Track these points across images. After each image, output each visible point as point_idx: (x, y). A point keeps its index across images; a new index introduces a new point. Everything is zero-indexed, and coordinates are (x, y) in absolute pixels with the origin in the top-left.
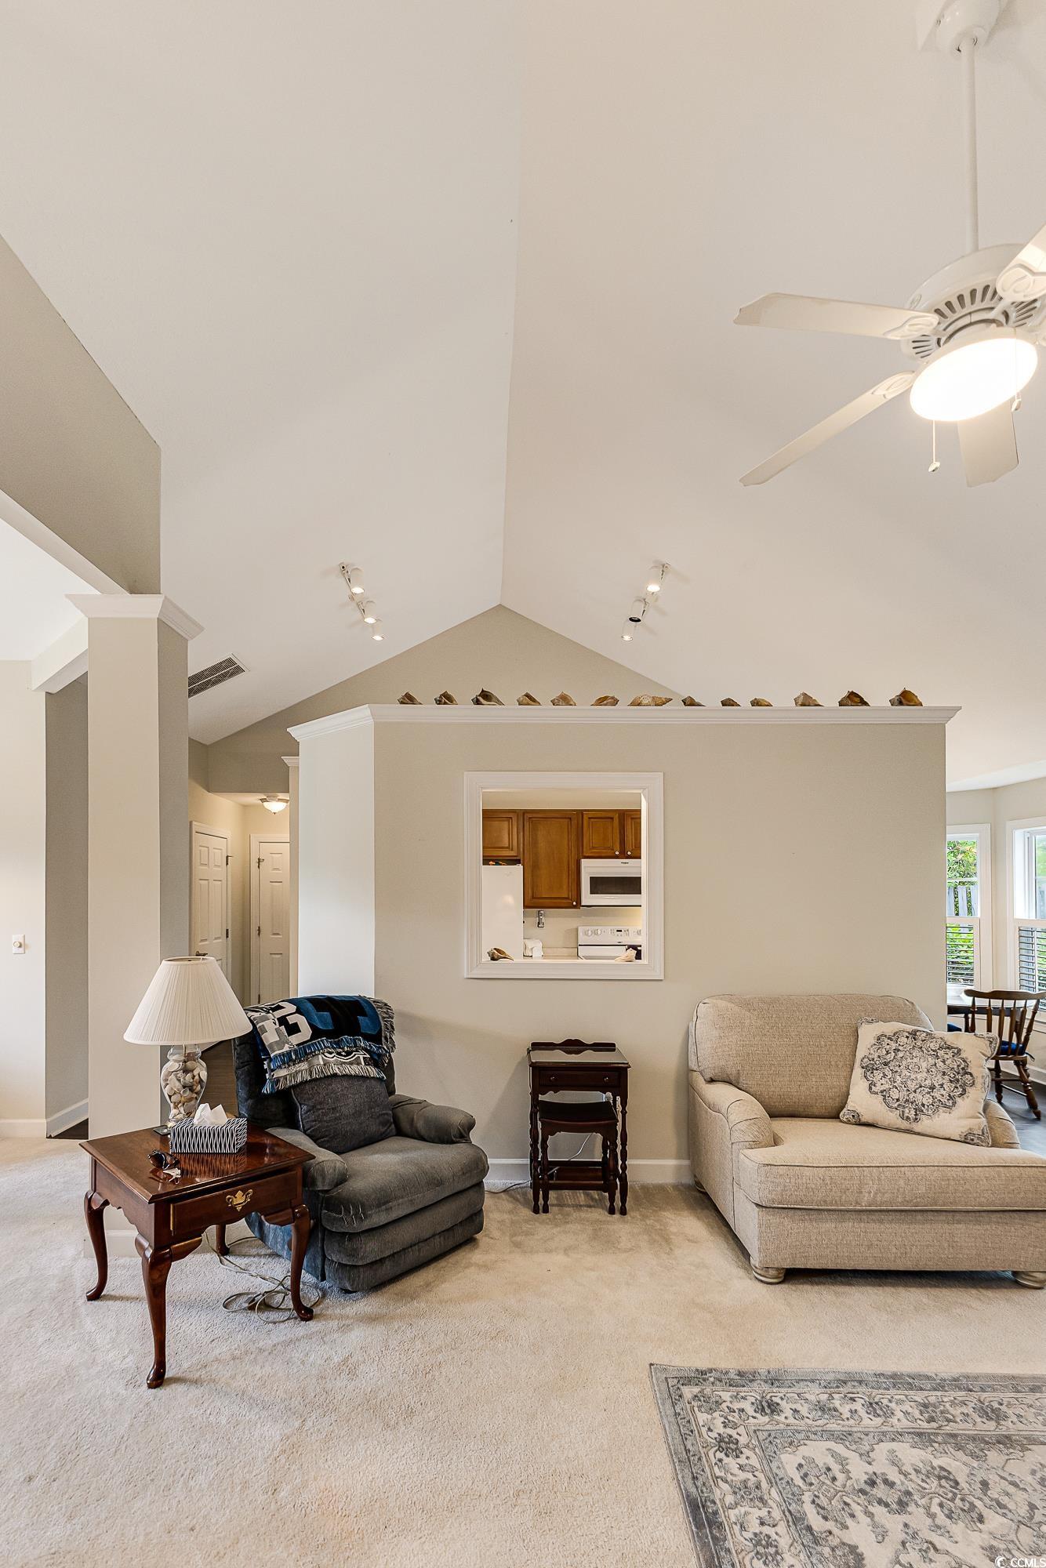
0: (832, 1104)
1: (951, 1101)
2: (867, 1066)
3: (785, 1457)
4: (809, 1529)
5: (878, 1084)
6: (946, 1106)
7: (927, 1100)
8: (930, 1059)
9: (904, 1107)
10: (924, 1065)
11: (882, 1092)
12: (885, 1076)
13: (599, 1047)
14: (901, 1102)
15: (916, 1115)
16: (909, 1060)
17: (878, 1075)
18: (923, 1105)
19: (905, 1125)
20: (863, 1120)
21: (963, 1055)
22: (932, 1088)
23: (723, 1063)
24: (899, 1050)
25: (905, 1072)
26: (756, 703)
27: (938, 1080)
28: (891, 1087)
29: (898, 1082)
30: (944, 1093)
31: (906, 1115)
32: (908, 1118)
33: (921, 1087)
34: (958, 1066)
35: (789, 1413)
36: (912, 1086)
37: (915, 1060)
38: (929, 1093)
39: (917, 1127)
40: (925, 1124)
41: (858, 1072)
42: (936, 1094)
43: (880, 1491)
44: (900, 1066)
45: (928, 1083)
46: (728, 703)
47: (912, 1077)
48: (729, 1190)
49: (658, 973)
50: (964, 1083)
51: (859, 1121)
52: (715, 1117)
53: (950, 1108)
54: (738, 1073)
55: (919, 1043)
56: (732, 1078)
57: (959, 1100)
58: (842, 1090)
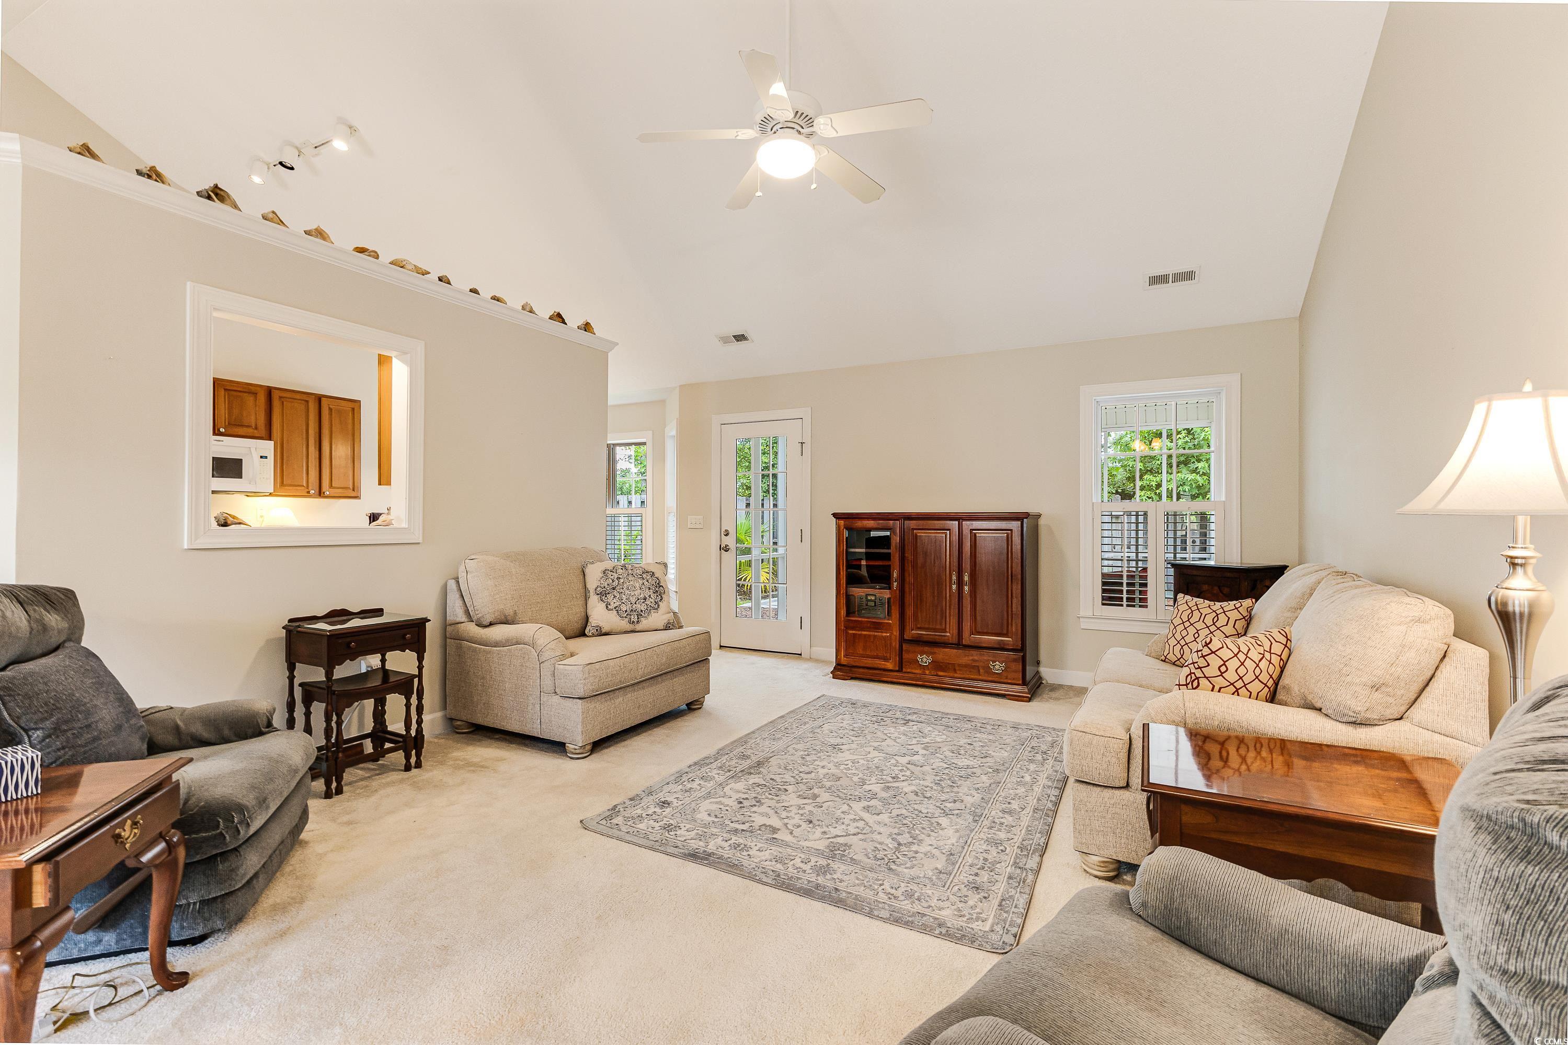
0: (577, 626)
1: (657, 605)
2: (601, 593)
3: (698, 816)
4: (743, 830)
5: (612, 603)
6: (655, 609)
7: (643, 607)
8: (640, 580)
9: (631, 615)
10: (637, 585)
11: (616, 608)
12: (615, 597)
13: (364, 614)
14: (629, 612)
15: (638, 619)
16: (628, 584)
17: (610, 597)
18: (642, 611)
19: (632, 627)
20: (604, 631)
21: (656, 576)
22: (645, 599)
23: (501, 607)
24: (620, 578)
25: (627, 592)
26: (495, 298)
27: (647, 593)
28: (621, 603)
29: (625, 599)
30: (652, 600)
31: (633, 620)
32: (633, 622)
33: (639, 599)
34: (656, 583)
35: (675, 801)
36: (633, 600)
37: (631, 583)
38: (644, 602)
39: (638, 627)
40: (645, 623)
41: (594, 599)
42: (649, 603)
43: (746, 803)
44: (623, 589)
45: (642, 596)
46: (474, 291)
47: (633, 594)
48: (534, 705)
49: (417, 537)
50: (661, 593)
51: (601, 633)
52: (510, 651)
53: (656, 609)
54: (515, 613)
55: (630, 572)
56: (509, 618)
57: (660, 603)
58: (583, 614)
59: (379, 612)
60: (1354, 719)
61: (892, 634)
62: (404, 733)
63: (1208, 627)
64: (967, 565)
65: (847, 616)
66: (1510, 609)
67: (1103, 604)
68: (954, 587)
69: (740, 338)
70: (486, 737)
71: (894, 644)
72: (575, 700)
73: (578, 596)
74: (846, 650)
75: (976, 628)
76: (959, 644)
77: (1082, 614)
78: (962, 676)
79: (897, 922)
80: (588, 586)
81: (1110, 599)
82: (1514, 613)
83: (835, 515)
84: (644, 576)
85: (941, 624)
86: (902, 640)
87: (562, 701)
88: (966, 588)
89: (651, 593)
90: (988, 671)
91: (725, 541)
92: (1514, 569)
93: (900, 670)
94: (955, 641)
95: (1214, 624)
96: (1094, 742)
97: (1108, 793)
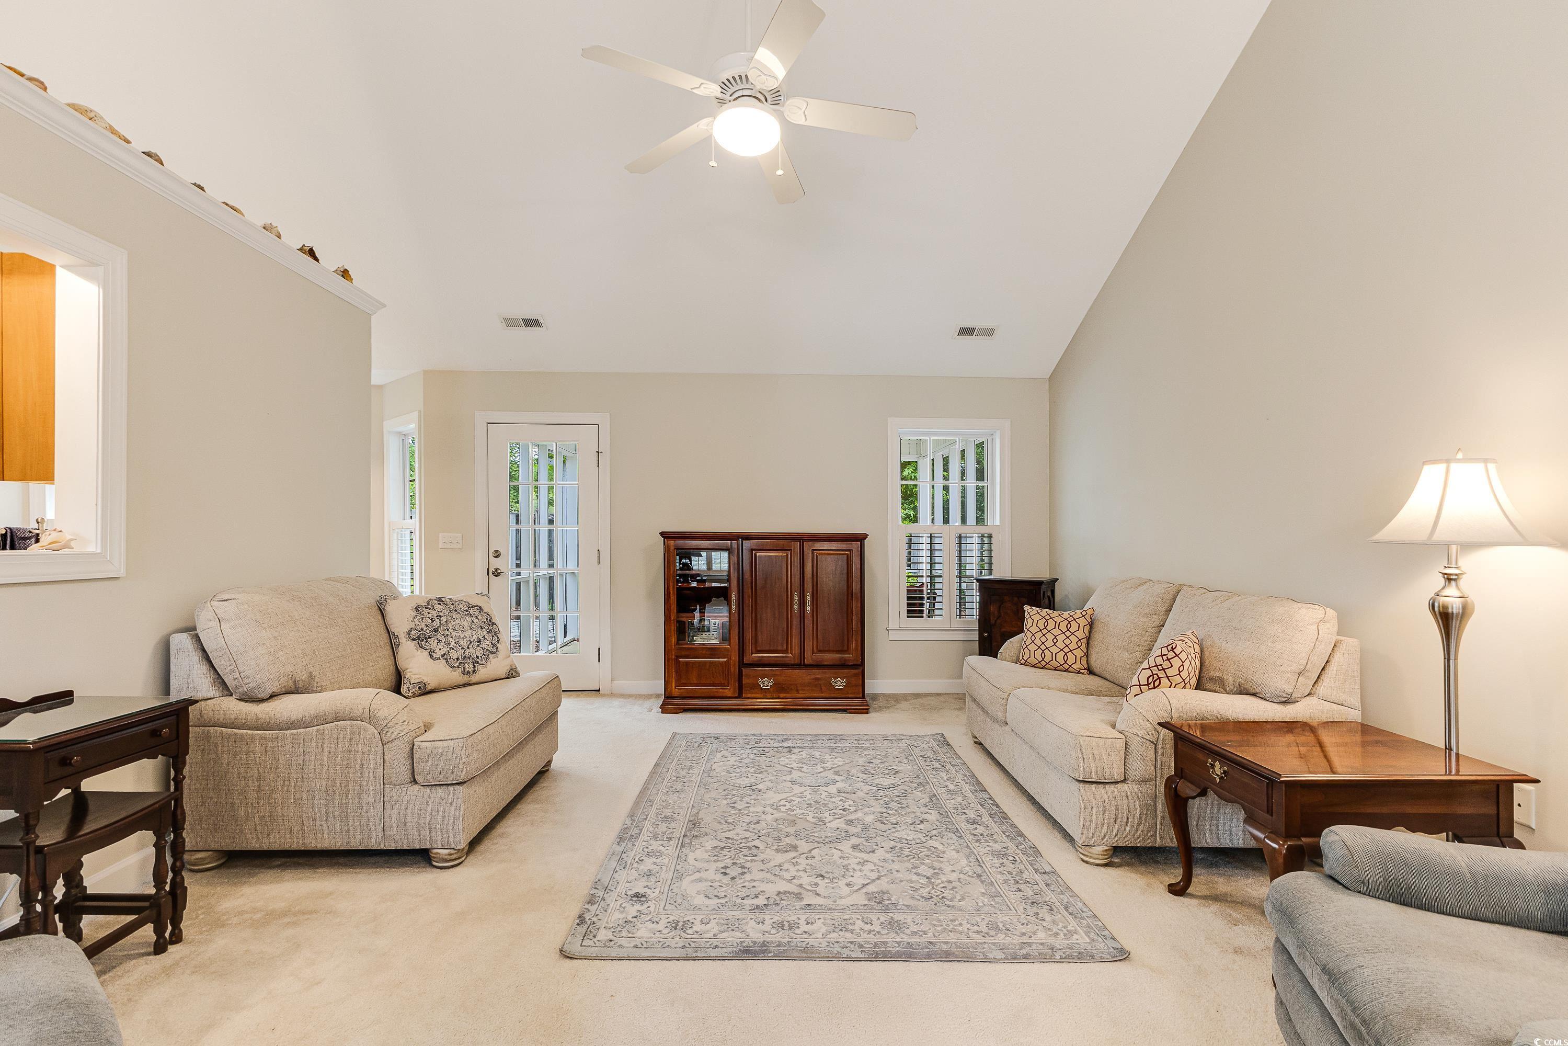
1: (495, 648)
2: (418, 638)
5: (437, 650)
6: (492, 653)
7: (479, 652)
8: (467, 618)
9: (464, 664)
10: (465, 624)
11: (443, 656)
12: (439, 641)
13: (40, 702)
14: (461, 660)
15: (474, 668)
16: (453, 623)
17: (433, 643)
18: (477, 657)
19: (466, 679)
20: (429, 688)
22: (479, 641)
23: (289, 669)
24: (440, 616)
25: (454, 634)
26: (227, 204)
27: (481, 633)
28: (448, 649)
29: (453, 643)
30: (488, 642)
31: (467, 670)
32: (468, 672)
33: (471, 642)
34: (487, 619)
35: (648, 890)
36: (464, 644)
37: (457, 621)
38: (478, 646)
39: (474, 678)
40: (483, 672)
41: (407, 647)
42: (484, 645)
43: (731, 873)
44: (448, 630)
45: (475, 637)
46: (199, 186)
47: (462, 637)
48: (370, 805)
49: (118, 567)
50: (495, 632)
51: (425, 691)
52: (321, 732)
53: (495, 653)
54: (311, 677)
55: (452, 607)
56: (301, 684)
57: (498, 645)
58: (392, 668)
59: (64, 698)
60: (1285, 699)
61: (730, 659)
62: (153, 891)
63: (1064, 633)
64: (809, 586)
65: (678, 643)
66: (1450, 610)
67: (908, 617)
68: (796, 607)
69: (532, 323)
70: (257, 866)
71: (732, 670)
72: (450, 788)
73: (382, 643)
74: (677, 681)
75: (817, 646)
76: (801, 665)
77: (891, 627)
78: (804, 695)
79: (1015, 958)
80: (393, 629)
81: (914, 611)
82: (1453, 613)
83: (662, 534)
84: (471, 611)
85: (782, 646)
86: (742, 664)
87: (428, 792)
88: (808, 608)
89: (485, 633)
90: (831, 687)
91: (495, 563)
92: (1449, 582)
93: (740, 696)
94: (797, 661)
95: (1068, 630)
96: (1101, 744)
97: (1110, 788)
